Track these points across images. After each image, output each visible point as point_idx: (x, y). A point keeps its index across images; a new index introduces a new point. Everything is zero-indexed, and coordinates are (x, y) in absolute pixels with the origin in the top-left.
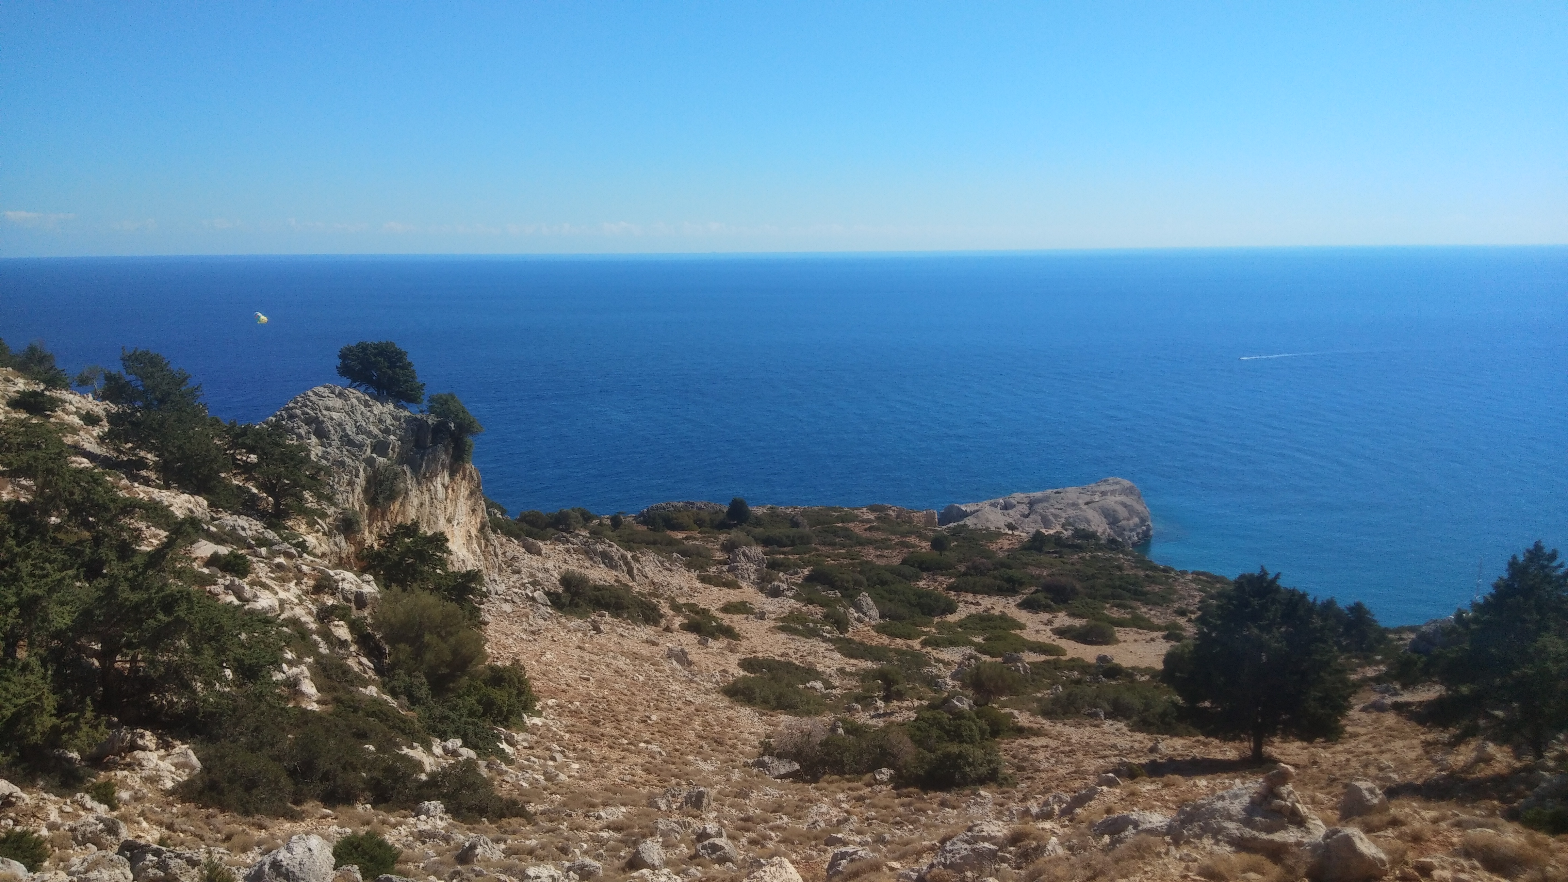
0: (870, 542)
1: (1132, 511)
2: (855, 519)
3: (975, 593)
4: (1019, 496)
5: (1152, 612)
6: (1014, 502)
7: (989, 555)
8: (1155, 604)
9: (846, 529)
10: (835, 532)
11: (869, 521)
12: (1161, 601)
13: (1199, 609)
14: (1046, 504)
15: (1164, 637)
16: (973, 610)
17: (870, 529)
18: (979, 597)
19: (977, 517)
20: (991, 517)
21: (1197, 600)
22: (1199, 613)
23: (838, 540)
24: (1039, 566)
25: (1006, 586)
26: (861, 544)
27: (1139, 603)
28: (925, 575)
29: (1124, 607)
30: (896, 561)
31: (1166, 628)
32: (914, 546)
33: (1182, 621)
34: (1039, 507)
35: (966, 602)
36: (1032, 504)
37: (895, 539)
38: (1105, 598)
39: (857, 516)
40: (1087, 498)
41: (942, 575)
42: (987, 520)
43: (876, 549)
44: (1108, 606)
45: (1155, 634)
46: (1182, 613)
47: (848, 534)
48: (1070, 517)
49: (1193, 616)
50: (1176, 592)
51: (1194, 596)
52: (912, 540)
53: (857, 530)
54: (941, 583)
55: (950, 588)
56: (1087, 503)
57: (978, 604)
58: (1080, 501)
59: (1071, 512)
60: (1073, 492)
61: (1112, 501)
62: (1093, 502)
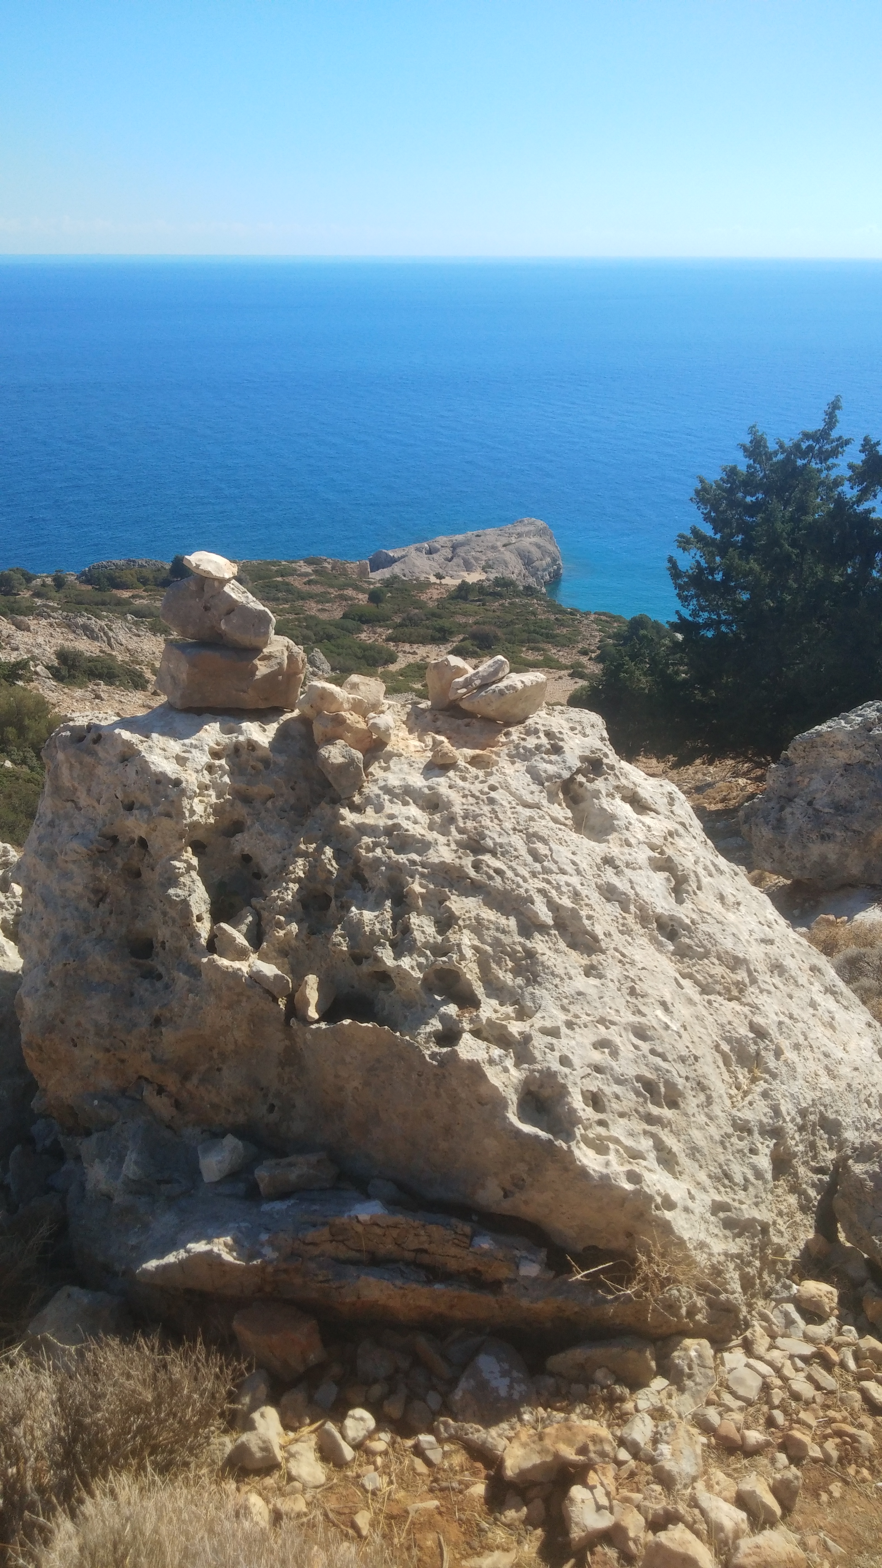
0: (312, 596)
1: (545, 552)
2: (293, 573)
3: (412, 643)
4: (442, 540)
5: (561, 653)
6: (438, 546)
7: (421, 605)
8: (563, 645)
9: (287, 584)
10: (277, 586)
11: (307, 574)
12: (568, 642)
13: (599, 648)
14: (467, 547)
16: (411, 659)
17: (309, 582)
18: (415, 646)
19: (405, 562)
20: (418, 563)
21: (597, 639)
23: (280, 594)
24: (465, 614)
25: (438, 635)
26: (302, 598)
28: (365, 627)
29: (539, 649)
30: (337, 614)
31: (572, 667)
32: (351, 599)
33: (584, 660)
34: (461, 551)
35: (405, 652)
36: (454, 547)
37: (334, 593)
38: (522, 642)
39: (296, 570)
40: (506, 540)
41: (381, 627)
42: (414, 565)
43: (318, 602)
44: (524, 649)
45: (562, 673)
46: (585, 652)
47: (289, 589)
48: (489, 560)
49: (594, 655)
50: (580, 633)
51: (594, 636)
52: (350, 592)
53: (296, 584)
54: (380, 635)
55: (389, 639)
56: (504, 546)
57: (415, 653)
58: (499, 544)
59: (491, 555)
60: (491, 535)
61: (527, 542)
62: (510, 544)
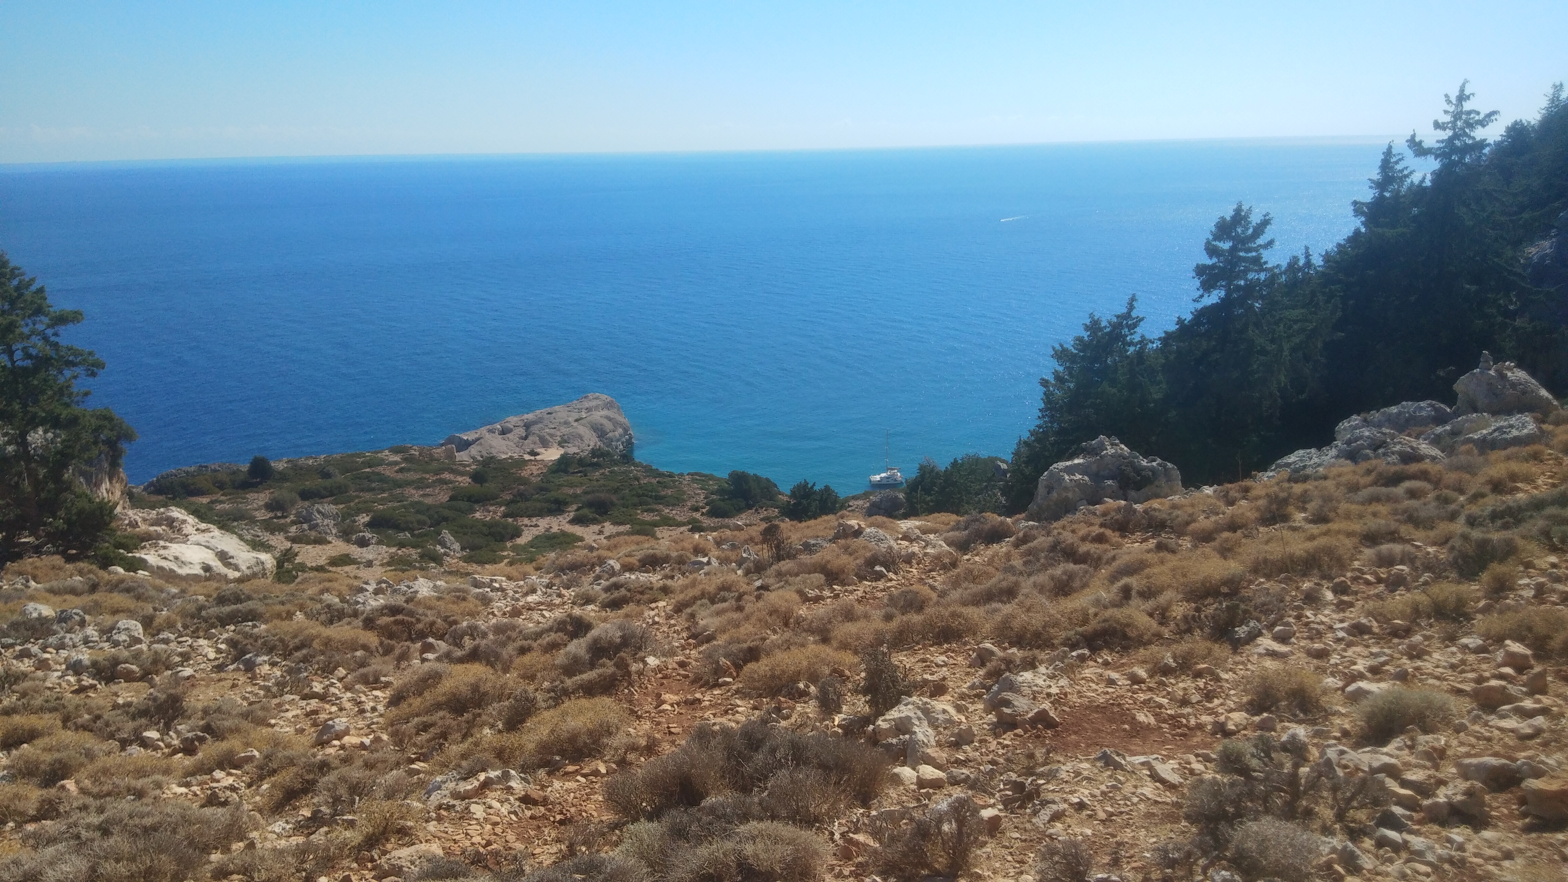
0: (408, 483)
1: (616, 424)
2: (381, 462)
3: (530, 517)
4: (513, 420)
5: (674, 512)
6: (511, 426)
7: (524, 481)
8: (674, 505)
9: (379, 474)
10: (368, 477)
11: (396, 463)
12: (677, 501)
13: (707, 504)
14: (540, 425)
15: (689, 530)
16: (535, 532)
17: (401, 470)
18: (534, 519)
19: (480, 444)
20: (494, 443)
21: (702, 497)
22: (708, 508)
23: (374, 485)
24: (571, 485)
25: (553, 506)
26: (400, 487)
27: (661, 506)
28: (477, 507)
29: (652, 511)
30: (444, 498)
31: (689, 523)
32: (451, 482)
33: (697, 515)
34: (535, 429)
35: (526, 526)
36: (527, 426)
37: (431, 478)
38: (635, 506)
39: (383, 460)
40: (576, 416)
41: (492, 505)
43: (418, 488)
44: (639, 512)
45: (682, 529)
46: (696, 509)
47: (382, 479)
48: (564, 435)
49: (704, 510)
50: (684, 493)
51: (698, 494)
52: (446, 476)
53: (388, 473)
54: (495, 513)
55: (505, 515)
56: (576, 420)
57: (536, 526)
58: (570, 419)
59: (564, 430)
60: (561, 412)
61: (598, 416)
62: (581, 419)
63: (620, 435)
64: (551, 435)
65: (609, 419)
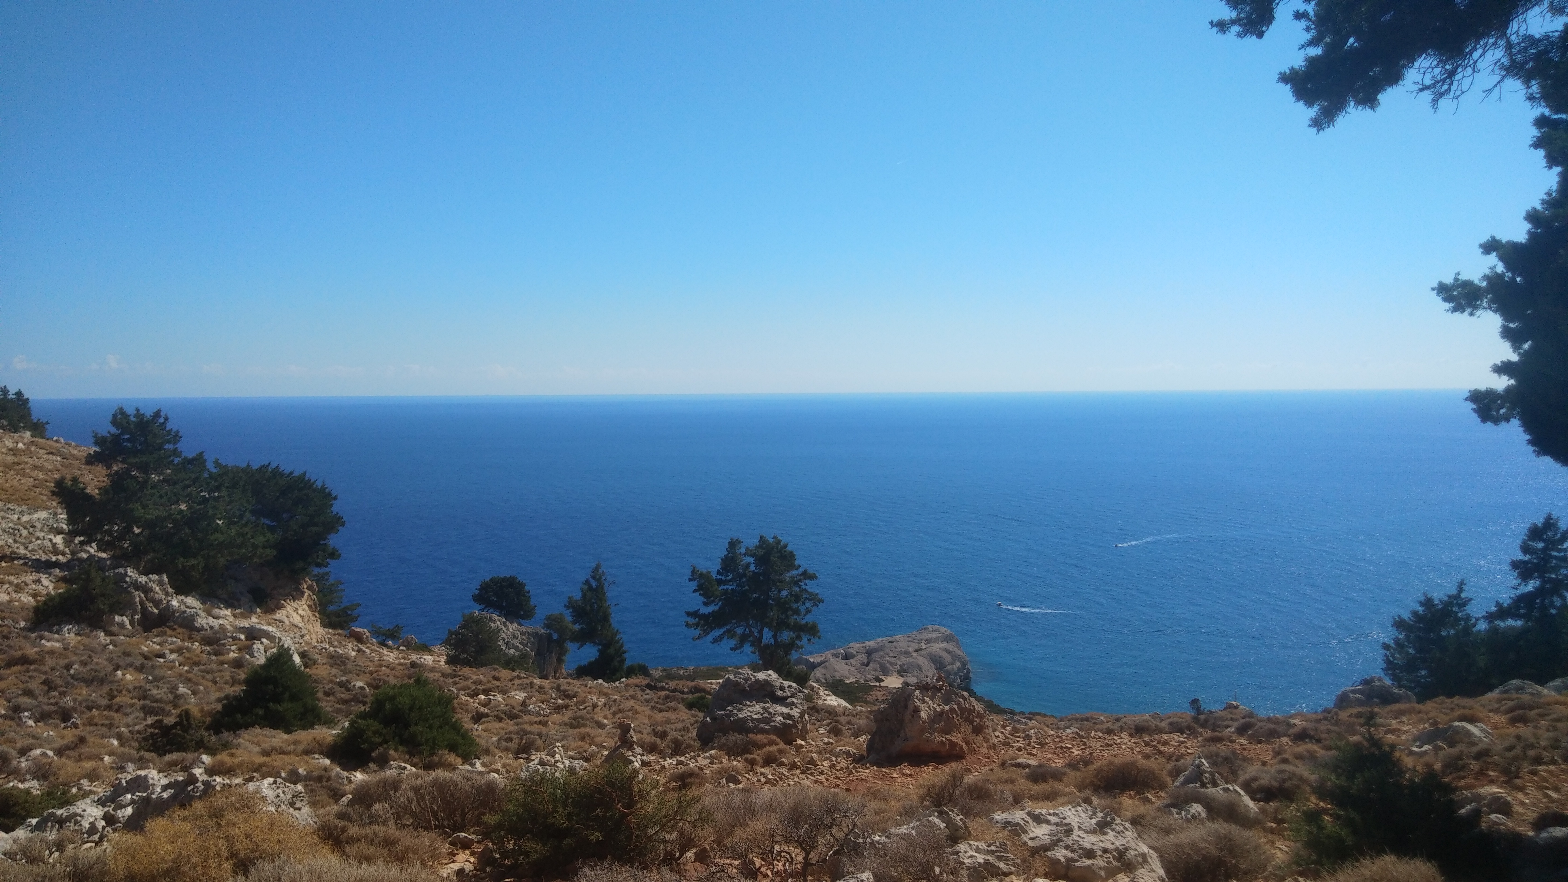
1: (955, 657)
4: (856, 646)
6: (853, 652)
14: (881, 653)
19: (825, 668)
20: (837, 668)
34: (875, 656)
36: (869, 653)
40: (916, 646)
42: (835, 670)
48: (904, 665)
56: (916, 651)
58: (911, 649)
59: (904, 659)
60: (902, 641)
61: (937, 648)
62: (922, 649)
63: (959, 669)
64: (892, 664)
65: (948, 652)
